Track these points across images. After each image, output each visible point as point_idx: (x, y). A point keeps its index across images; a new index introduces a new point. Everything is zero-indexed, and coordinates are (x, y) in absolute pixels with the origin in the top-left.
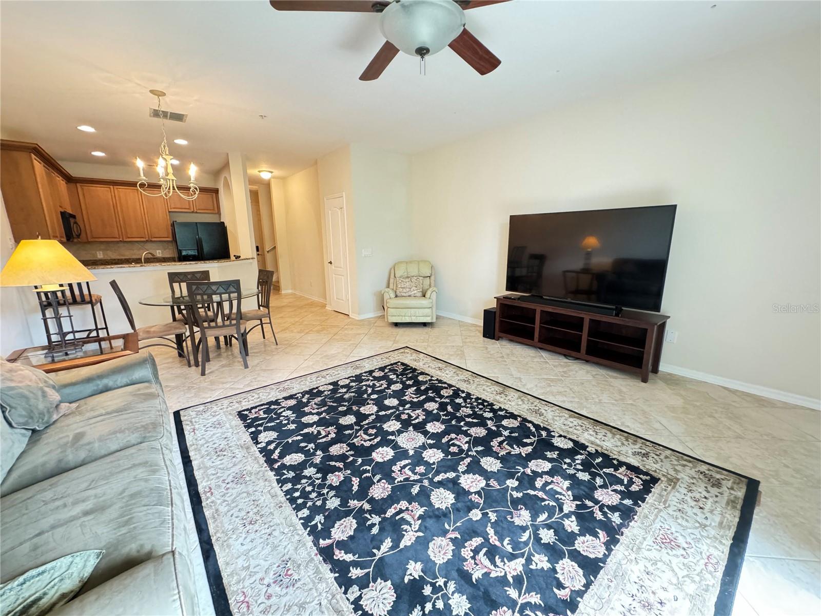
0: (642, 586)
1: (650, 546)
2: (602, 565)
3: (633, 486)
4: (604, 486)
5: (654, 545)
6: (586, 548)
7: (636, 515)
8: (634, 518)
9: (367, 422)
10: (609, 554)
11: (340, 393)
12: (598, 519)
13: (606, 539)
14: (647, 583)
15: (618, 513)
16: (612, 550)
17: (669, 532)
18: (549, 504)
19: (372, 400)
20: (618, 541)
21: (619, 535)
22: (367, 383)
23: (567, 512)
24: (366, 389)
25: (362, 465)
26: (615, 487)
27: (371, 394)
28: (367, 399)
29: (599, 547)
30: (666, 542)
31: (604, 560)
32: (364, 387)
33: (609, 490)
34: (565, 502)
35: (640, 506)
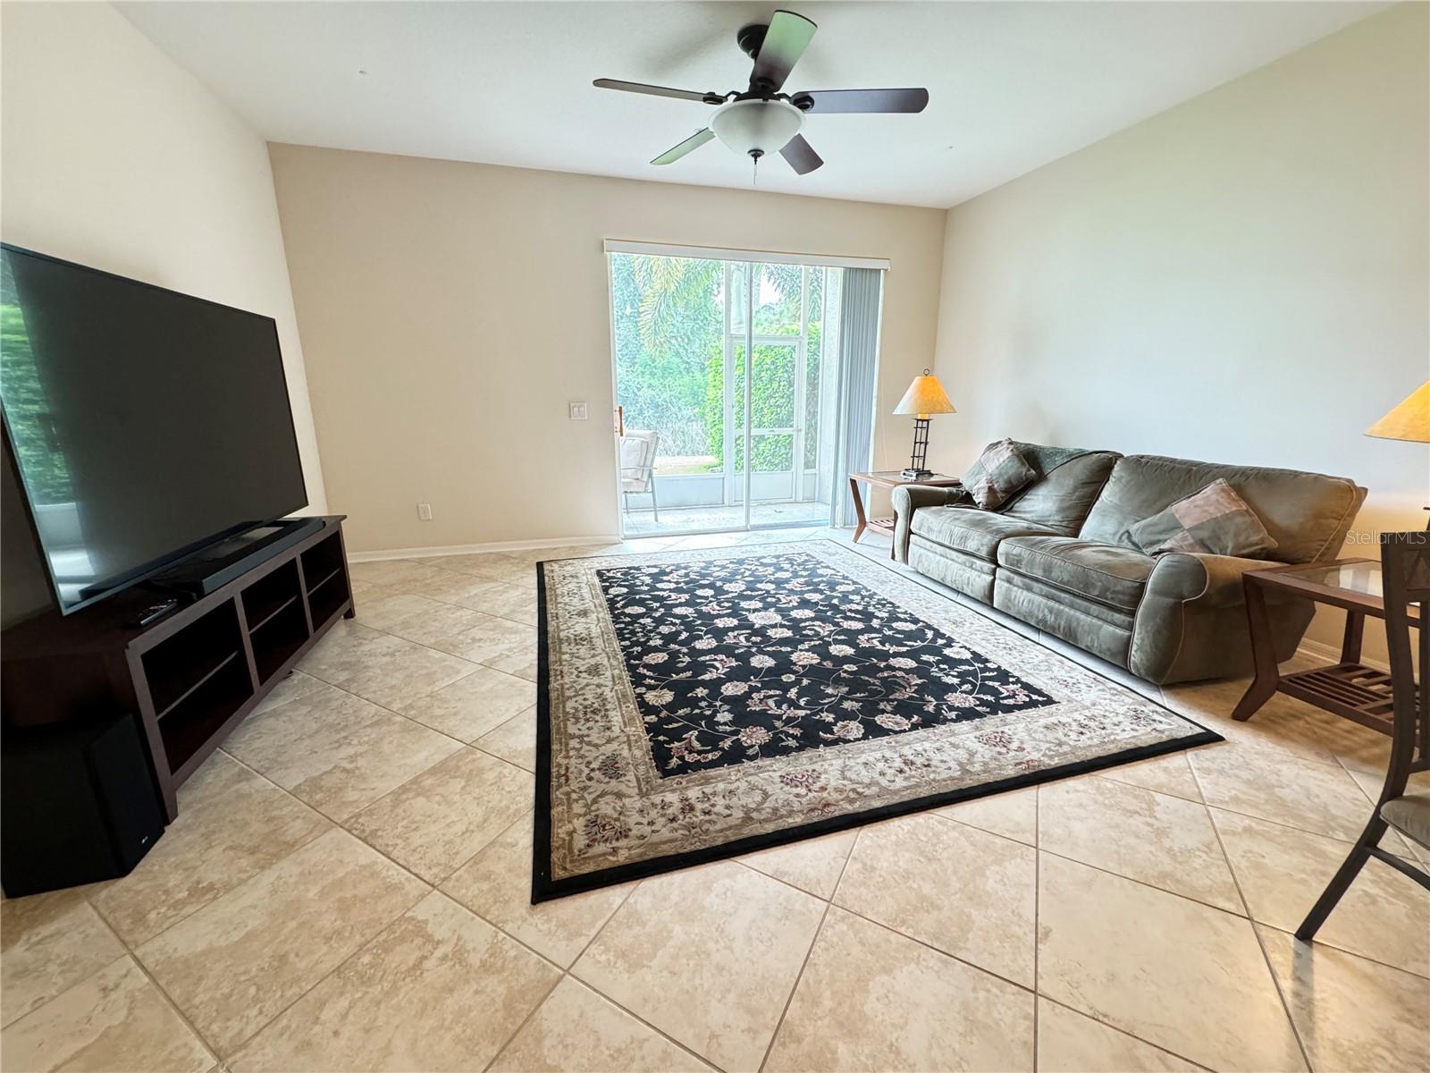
9: (812, 643)
11: (857, 701)
19: (794, 672)
22: (793, 712)
24: (799, 698)
25: (828, 611)
27: (792, 685)
28: (803, 675)
32: (802, 702)
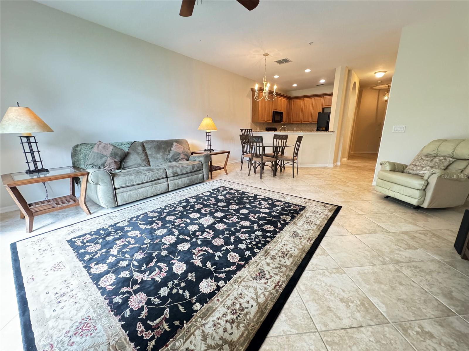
0: (73, 296)
1: (88, 313)
2: (95, 282)
3: (143, 328)
4: (149, 302)
5: (87, 316)
6: (107, 277)
7: (114, 314)
8: (112, 311)
10: (98, 288)
12: (122, 288)
13: (107, 289)
14: (72, 300)
15: (121, 302)
16: (99, 290)
17: (89, 333)
18: (144, 267)
20: (103, 295)
21: (106, 297)
23: (134, 274)
26: (146, 310)
29: (104, 284)
30: (84, 325)
31: (97, 284)
33: (144, 304)
34: (142, 275)
35: (119, 321)
